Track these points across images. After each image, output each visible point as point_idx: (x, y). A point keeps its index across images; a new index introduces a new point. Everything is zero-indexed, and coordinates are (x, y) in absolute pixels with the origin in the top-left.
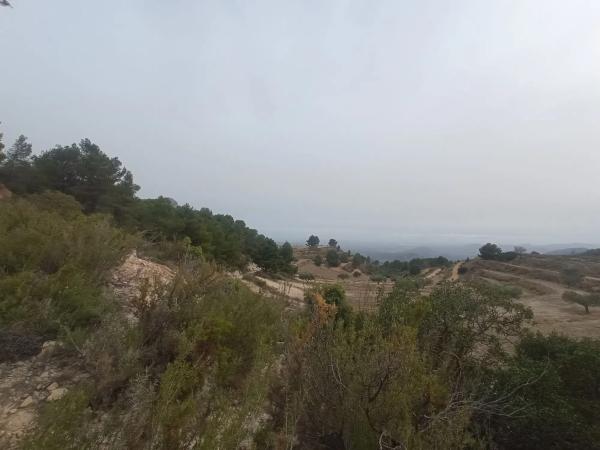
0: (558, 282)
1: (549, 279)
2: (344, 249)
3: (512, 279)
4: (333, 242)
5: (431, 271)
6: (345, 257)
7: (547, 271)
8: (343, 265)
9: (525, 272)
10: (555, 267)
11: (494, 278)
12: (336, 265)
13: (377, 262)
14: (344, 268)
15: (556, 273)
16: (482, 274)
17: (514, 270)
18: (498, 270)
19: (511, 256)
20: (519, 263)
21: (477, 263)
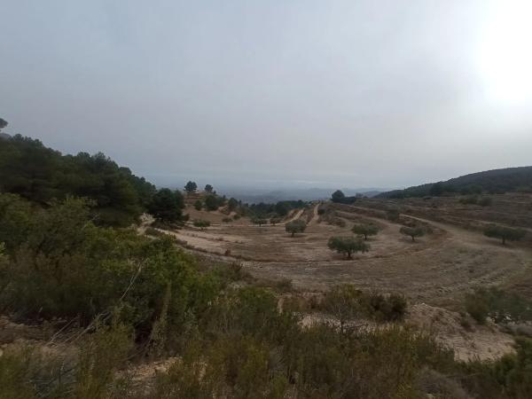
0: (385, 219)
1: (379, 216)
2: (220, 193)
3: (357, 218)
4: (208, 188)
5: (296, 212)
6: (221, 201)
7: (376, 211)
8: (221, 208)
9: (364, 212)
10: (381, 208)
11: (344, 217)
12: (214, 209)
13: (247, 205)
14: (222, 212)
15: (383, 212)
16: (336, 214)
17: (356, 211)
18: (347, 211)
19: (352, 200)
20: (358, 205)
21: (330, 206)
